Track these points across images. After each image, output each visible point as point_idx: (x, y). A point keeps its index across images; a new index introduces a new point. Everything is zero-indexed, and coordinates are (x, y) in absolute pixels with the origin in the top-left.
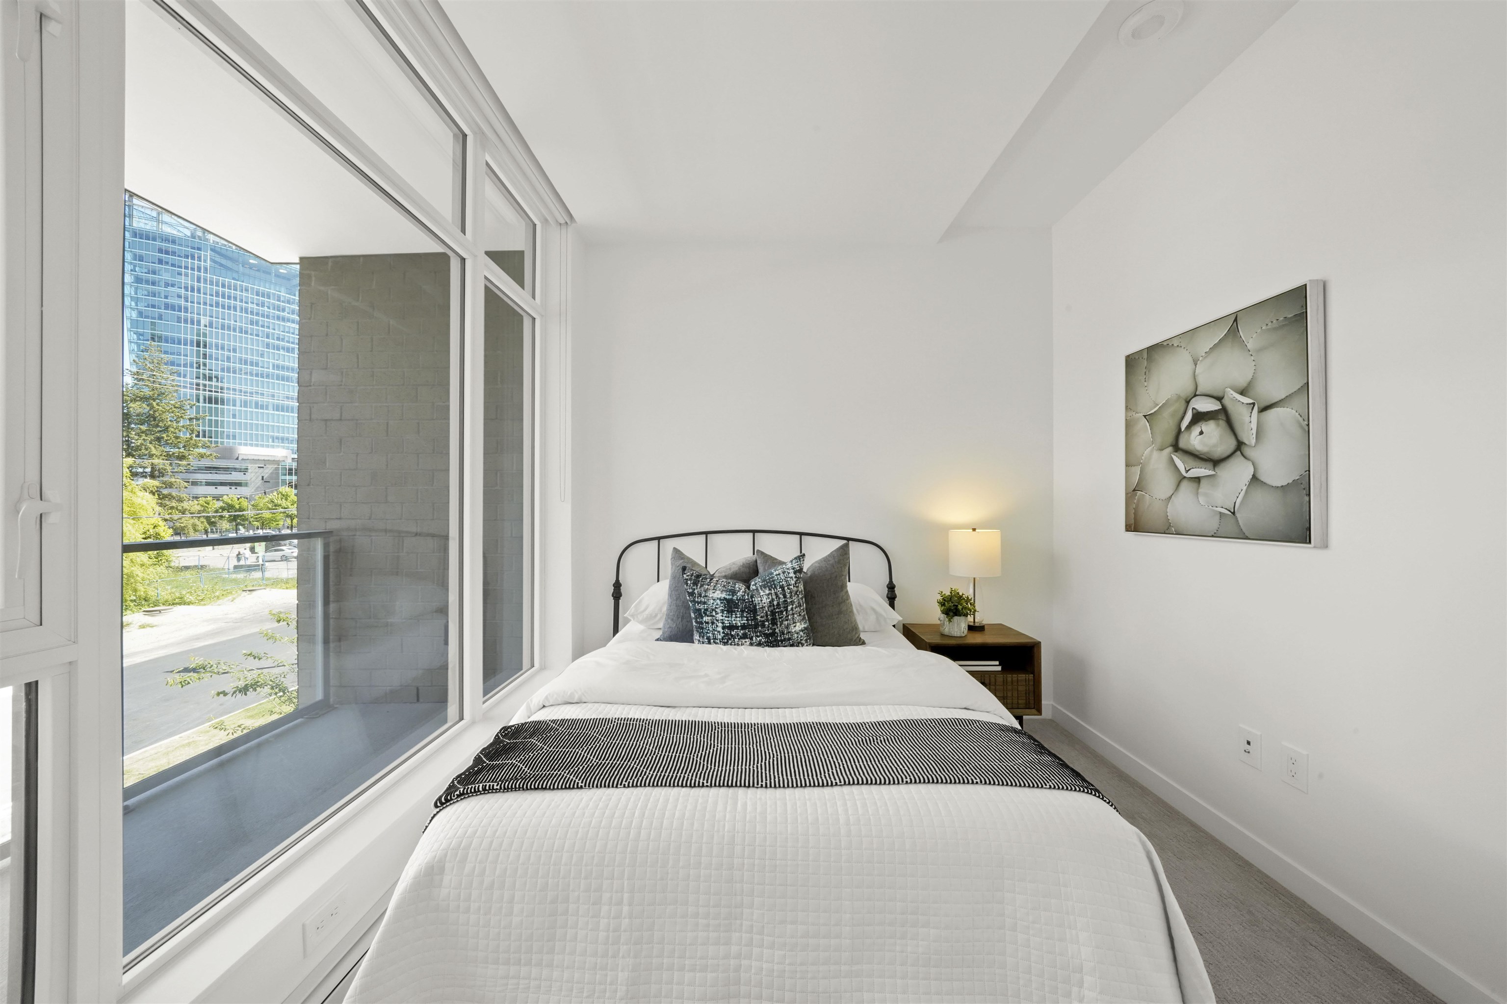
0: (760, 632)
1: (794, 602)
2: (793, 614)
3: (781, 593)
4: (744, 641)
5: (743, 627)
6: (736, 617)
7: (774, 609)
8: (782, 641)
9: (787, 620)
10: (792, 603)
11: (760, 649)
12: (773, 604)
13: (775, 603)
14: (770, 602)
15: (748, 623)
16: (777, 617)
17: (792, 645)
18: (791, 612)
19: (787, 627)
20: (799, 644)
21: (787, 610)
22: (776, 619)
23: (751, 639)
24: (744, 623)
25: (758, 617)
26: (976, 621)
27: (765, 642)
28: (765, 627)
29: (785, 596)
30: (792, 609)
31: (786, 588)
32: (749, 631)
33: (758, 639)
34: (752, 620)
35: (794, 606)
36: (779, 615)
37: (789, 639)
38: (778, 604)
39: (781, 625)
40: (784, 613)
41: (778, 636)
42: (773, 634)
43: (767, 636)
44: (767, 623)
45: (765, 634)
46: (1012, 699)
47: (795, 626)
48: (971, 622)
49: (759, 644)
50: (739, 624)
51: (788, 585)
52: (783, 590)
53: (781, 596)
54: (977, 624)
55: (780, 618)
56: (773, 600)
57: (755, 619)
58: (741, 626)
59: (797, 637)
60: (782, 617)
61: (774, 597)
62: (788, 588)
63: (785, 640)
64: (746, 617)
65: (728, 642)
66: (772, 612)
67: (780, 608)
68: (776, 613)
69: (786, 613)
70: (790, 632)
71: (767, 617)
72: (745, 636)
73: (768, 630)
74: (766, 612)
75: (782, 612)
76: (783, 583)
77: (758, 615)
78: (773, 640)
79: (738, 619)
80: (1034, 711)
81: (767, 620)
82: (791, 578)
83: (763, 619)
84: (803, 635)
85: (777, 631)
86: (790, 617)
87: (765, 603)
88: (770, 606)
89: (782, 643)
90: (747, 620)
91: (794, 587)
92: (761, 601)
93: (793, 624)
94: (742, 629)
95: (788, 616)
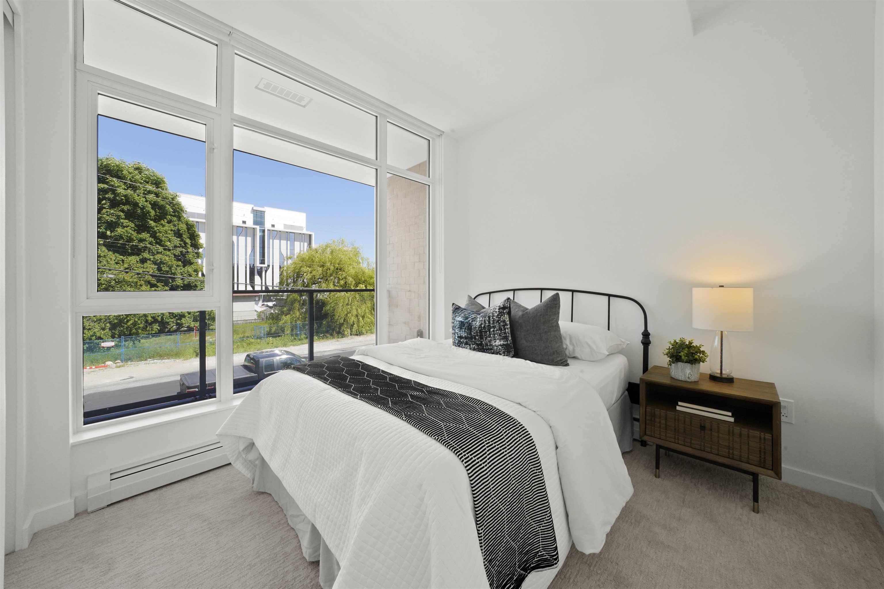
0: (474, 342)
1: (496, 327)
2: (494, 334)
3: (487, 321)
4: (467, 346)
5: (466, 338)
6: (463, 332)
7: (482, 329)
8: (487, 350)
9: (490, 337)
10: (494, 327)
11: (474, 352)
12: (482, 326)
13: (483, 326)
14: (480, 325)
15: (467, 336)
16: (483, 334)
17: (493, 353)
18: (492, 333)
19: (490, 341)
20: (497, 353)
21: (490, 331)
22: (483, 336)
23: (470, 345)
24: (466, 336)
25: (472, 333)
26: (724, 372)
27: (477, 349)
28: (476, 339)
29: (489, 322)
30: (493, 331)
31: (491, 318)
32: (468, 341)
33: (473, 346)
34: (469, 334)
35: (496, 329)
36: (484, 333)
37: (491, 349)
38: (484, 327)
39: (485, 340)
40: (488, 333)
41: (484, 346)
42: (481, 344)
43: (478, 345)
44: (477, 337)
45: (477, 344)
46: (740, 452)
47: (495, 342)
48: (718, 373)
49: (474, 349)
50: (464, 336)
51: (493, 316)
52: (489, 319)
53: (487, 322)
54: (724, 376)
55: (485, 335)
56: (482, 324)
57: (470, 334)
58: (464, 337)
59: (497, 349)
60: (487, 335)
61: (483, 322)
62: (492, 318)
63: (488, 349)
64: (466, 332)
65: (460, 345)
66: (480, 331)
67: (485, 329)
68: (483, 332)
69: (489, 333)
70: (491, 345)
71: (477, 333)
72: (466, 344)
73: (478, 342)
74: (477, 331)
75: (486, 332)
76: (491, 315)
77: (472, 332)
78: (482, 348)
79: (463, 333)
80: (770, 472)
81: (477, 336)
82: (496, 312)
83: (475, 334)
84: (501, 348)
85: (483, 343)
86: (491, 336)
87: (477, 325)
88: (480, 327)
89: (487, 351)
90: (467, 334)
91: (496, 317)
92: (476, 324)
93: (494, 340)
94: (465, 339)
95: (490, 335)
